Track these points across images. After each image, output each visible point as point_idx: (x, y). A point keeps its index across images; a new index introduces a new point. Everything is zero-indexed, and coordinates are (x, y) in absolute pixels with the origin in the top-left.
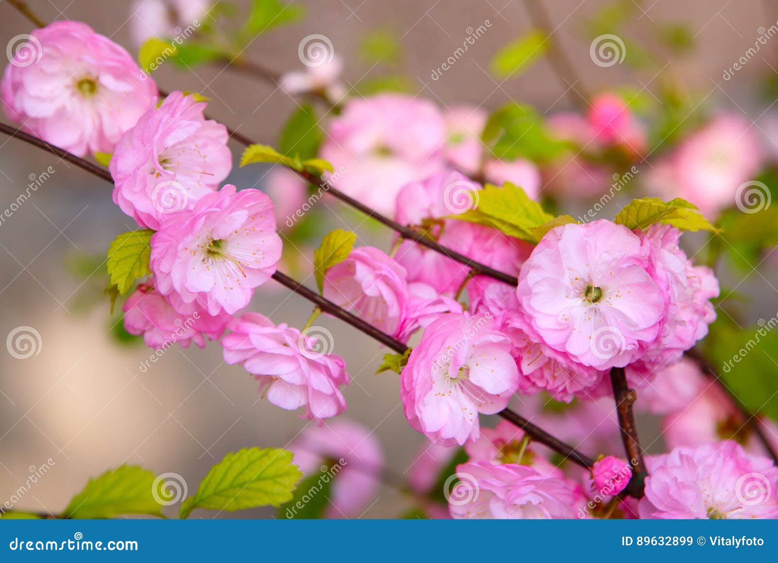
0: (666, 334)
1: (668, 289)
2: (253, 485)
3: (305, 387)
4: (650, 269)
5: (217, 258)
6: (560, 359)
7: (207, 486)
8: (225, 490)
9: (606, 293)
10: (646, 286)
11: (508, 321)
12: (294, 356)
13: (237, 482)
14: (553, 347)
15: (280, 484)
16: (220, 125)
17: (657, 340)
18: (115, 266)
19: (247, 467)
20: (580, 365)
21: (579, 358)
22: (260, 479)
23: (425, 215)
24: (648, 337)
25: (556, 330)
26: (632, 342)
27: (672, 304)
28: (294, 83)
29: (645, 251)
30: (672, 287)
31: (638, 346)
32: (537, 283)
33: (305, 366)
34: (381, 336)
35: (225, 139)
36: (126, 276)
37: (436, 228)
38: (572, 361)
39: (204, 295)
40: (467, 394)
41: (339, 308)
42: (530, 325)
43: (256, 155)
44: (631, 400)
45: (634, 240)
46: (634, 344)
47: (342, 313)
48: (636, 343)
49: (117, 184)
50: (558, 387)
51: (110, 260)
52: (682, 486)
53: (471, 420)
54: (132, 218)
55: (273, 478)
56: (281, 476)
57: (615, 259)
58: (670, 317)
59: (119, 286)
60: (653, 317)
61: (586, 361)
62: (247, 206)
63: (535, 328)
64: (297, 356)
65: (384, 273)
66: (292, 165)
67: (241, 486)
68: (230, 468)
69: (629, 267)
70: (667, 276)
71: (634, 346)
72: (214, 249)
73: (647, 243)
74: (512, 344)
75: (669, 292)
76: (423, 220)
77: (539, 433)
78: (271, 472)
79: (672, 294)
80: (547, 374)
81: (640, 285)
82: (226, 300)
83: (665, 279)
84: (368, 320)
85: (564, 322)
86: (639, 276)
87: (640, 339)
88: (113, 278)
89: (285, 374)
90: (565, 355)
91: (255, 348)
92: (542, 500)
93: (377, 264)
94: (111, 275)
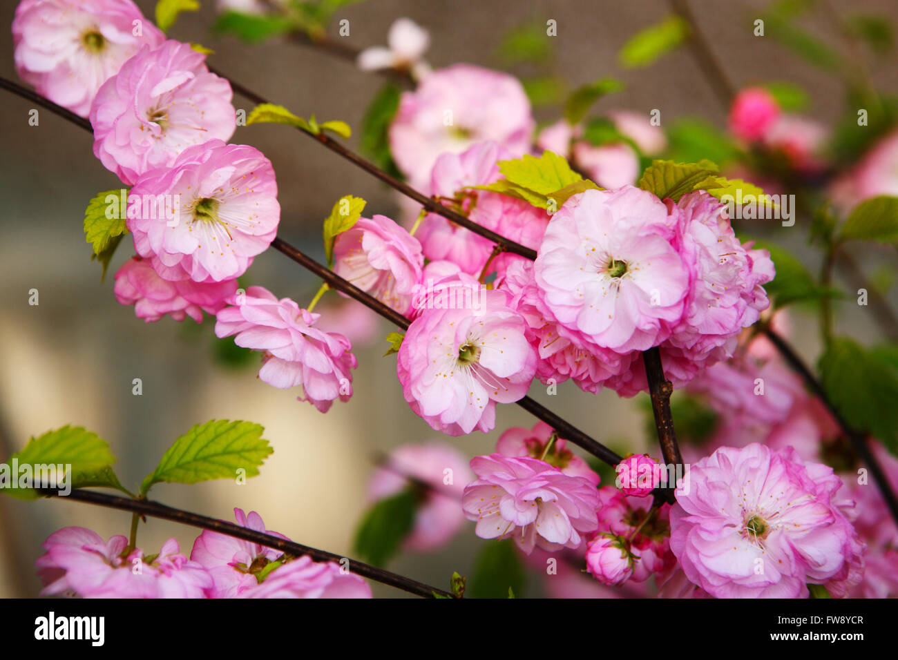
0: (693, 314)
1: (695, 263)
2: (216, 459)
3: (299, 365)
4: (675, 241)
5: (205, 220)
6: (575, 340)
7: (170, 459)
8: (189, 463)
9: (629, 268)
10: (667, 258)
11: (524, 298)
12: (286, 329)
13: (201, 455)
14: (566, 325)
15: (245, 458)
16: (222, 79)
17: (683, 320)
18: (92, 224)
19: (213, 440)
20: (596, 346)
21: (594, 337)
22: (226, 452)
23: (457, 188)
24: (672, 316)
25: (571, 307)
26: (651, 320)
27: (699, 280)
28: (374, 59)
29: (672, 221)
30: (700, 262)
31: (659, 325)
32: (549, 253)
33: (298, 341)
34: (392, 315)
35: (229, 96)
36: (102, 235)
37: (467, 201)
38: (588, 343)
39: (188, 259)
40: (480, 380)
41: (347, 283)
42: (542, 301)
43: (263, 114)
44: (666, 392)
45: (661, 209)
46: (653, 323)
47: (350, 288)
48: (657, 322)
49: (97, 137)
50: (582, 374)
51: (88, 218)
52: (711, 486)
53: (481, 407)
54: (114, 173)
55: (238, 452)
56: (249, 451)
57: (633, 227)
58: (697, 295)
59: (94, 245)
60: (677, 293)
61: (603, 342)
62: (236, 162)
63: (547, 304)
64: (290, 330)
65: (391, 243)
66: (306, 127)
67: (205, 459)
68: (194, 440)
69: (647, 236)
70: (695, 248)
71: (654, 326)
72: (202, 210)
73: (676, 211)
74: (525, 322)
75: (697, 267)
76: (456, 194)
77: (567, 428)
78: (237, 446)
79: (699, 268)
80: (569, 359)
81: (663, 257)
82: (215, 267)
83: (693, 252)
84: (386, 300)
85: (579, 298)
86: (660, 247)
87: (661, 317)
88: (88, 236)
89: (277, 349)
90: (578, 333)
91: (245, 321)
92: (556, 498)
93: (387, 234)
94: (87, 233)
